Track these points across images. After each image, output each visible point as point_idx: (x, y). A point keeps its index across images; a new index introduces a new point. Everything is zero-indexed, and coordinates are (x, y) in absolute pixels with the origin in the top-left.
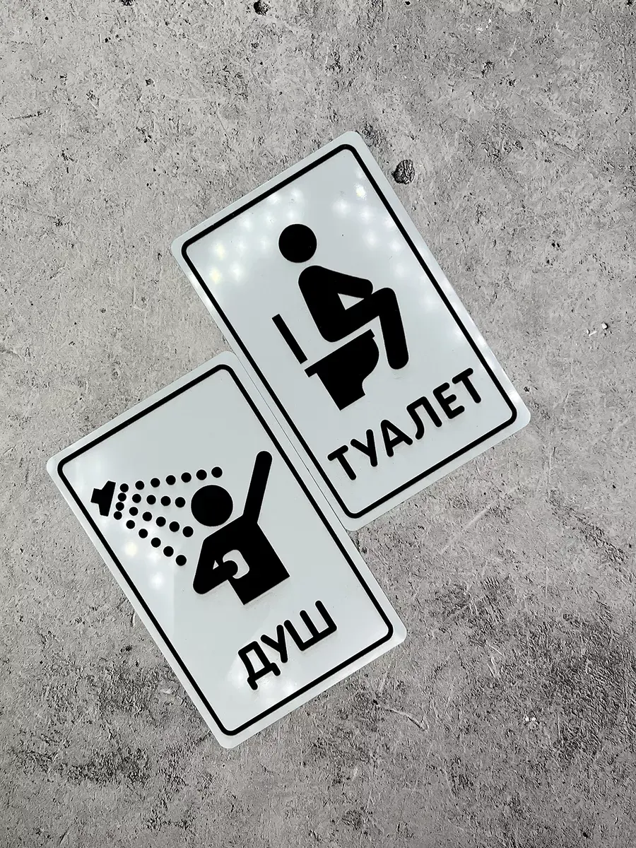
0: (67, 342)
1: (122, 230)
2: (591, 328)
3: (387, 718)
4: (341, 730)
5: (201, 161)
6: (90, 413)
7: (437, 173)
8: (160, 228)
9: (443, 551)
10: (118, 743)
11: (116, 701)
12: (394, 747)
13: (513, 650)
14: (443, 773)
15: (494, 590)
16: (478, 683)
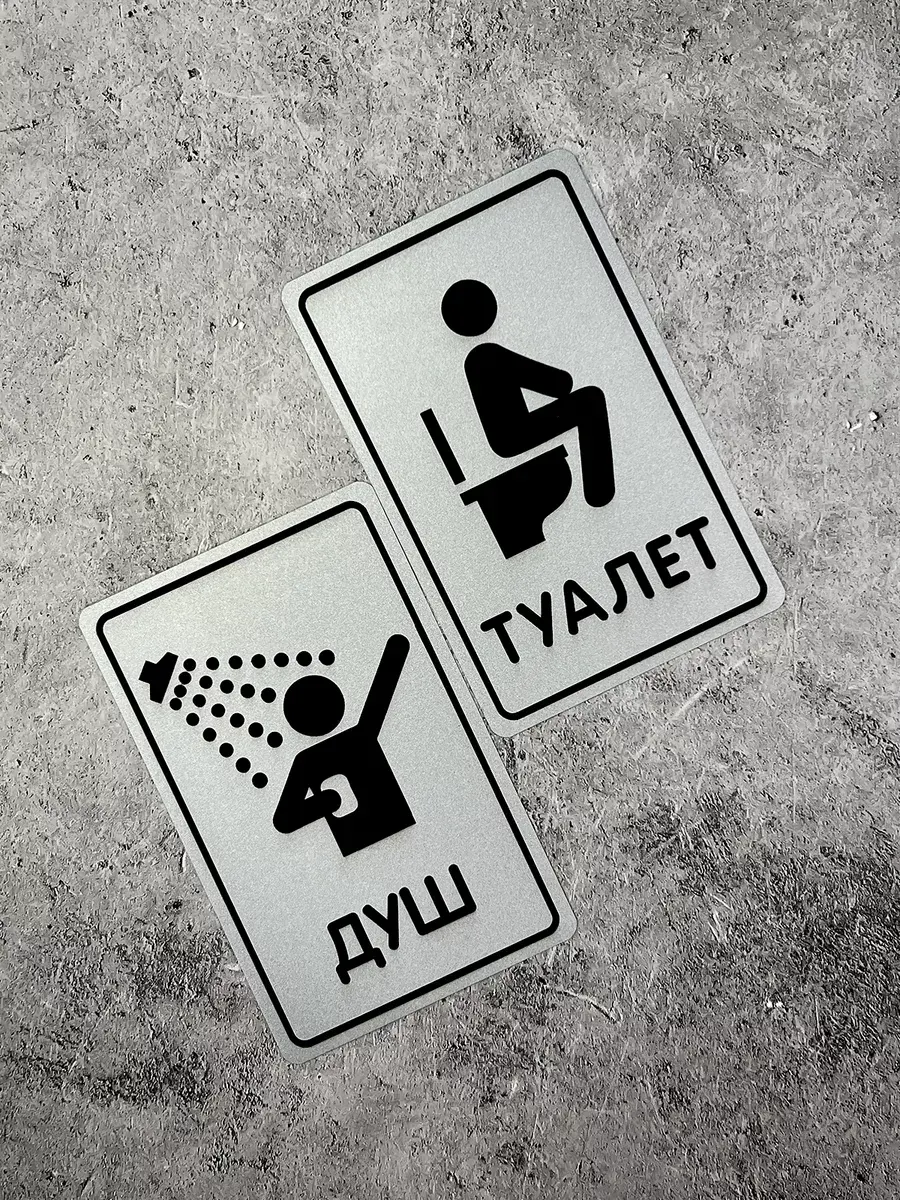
0: (80, 457)
1: (157, 291)
2: (854, 420)
3: (559, 1004)
4: (493, 1022)
5: (272, 186)
6: (115, 559)
7: (618, 196)
8: (212, 286)
9: (638, 754)
10: (163, 1044)
11: (160, 983)
12: (572, 1048)
13: (746, 901)
14: (645, 1085)
15: (717, 813)
16: (694, 951)
